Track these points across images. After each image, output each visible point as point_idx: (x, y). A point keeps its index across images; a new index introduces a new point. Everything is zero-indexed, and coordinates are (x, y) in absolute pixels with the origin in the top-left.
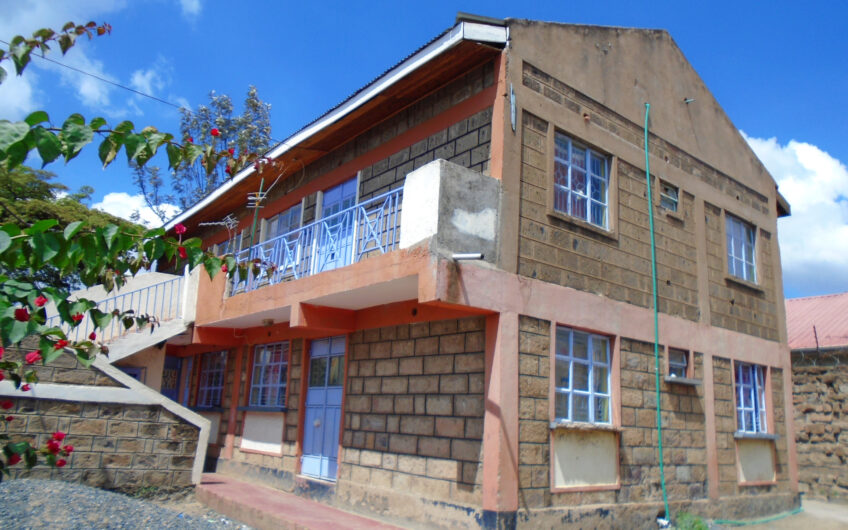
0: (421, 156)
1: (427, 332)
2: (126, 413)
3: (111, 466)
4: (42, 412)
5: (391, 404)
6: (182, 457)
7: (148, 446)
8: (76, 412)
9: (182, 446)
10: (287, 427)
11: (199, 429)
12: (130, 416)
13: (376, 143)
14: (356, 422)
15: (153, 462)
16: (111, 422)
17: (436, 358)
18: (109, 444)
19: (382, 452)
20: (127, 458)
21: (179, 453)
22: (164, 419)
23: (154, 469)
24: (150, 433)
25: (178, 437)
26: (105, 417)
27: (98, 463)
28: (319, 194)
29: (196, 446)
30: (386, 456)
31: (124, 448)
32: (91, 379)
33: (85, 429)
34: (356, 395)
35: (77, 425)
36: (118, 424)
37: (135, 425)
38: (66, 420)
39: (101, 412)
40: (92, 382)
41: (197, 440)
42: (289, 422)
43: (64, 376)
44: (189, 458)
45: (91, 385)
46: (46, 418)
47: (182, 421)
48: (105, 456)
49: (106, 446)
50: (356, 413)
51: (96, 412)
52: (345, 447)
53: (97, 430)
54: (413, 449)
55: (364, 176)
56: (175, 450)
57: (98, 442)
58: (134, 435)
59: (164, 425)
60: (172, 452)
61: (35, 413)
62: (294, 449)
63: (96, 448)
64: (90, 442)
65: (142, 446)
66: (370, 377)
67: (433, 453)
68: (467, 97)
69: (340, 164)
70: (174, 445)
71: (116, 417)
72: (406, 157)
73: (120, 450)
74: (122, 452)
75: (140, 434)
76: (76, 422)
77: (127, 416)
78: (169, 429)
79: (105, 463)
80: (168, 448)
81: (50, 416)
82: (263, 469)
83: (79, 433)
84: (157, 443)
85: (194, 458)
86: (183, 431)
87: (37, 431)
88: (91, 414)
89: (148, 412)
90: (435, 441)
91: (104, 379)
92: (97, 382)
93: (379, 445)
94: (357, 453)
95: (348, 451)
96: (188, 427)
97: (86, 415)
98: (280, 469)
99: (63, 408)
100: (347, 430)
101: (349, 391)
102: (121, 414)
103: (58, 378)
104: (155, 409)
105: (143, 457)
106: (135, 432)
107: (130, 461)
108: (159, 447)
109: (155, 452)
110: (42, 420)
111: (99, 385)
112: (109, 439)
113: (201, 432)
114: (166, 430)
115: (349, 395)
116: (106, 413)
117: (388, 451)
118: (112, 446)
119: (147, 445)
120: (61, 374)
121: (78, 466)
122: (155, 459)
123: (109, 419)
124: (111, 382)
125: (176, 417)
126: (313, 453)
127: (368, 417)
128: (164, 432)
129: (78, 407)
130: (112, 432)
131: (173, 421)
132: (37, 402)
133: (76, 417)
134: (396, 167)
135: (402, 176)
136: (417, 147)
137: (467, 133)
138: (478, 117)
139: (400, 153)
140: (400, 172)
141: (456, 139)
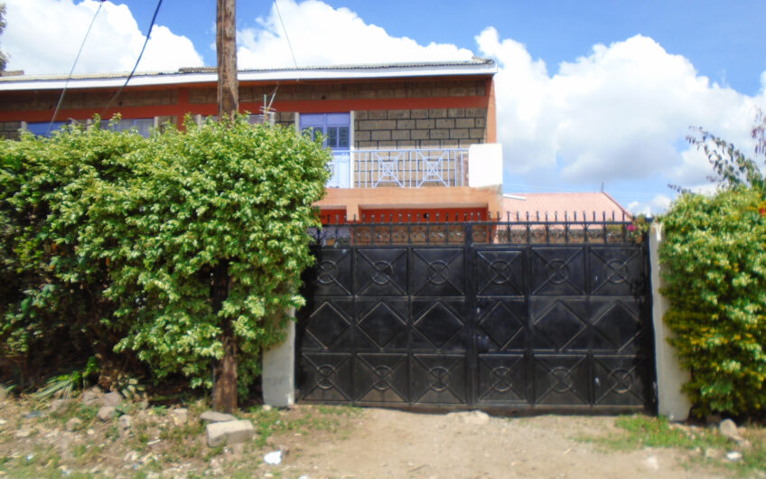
0: (423, 119)
28: (297, 115)
55: (359, 115)
69: (323, 98)
72: (406, 115)
134: (397, 120)
135: (404, 128)
136: (418, 112)
137: (465, 117)
138: (473, 110)
139: (401, 111)
140: (401, 124)
141: (455, 119)
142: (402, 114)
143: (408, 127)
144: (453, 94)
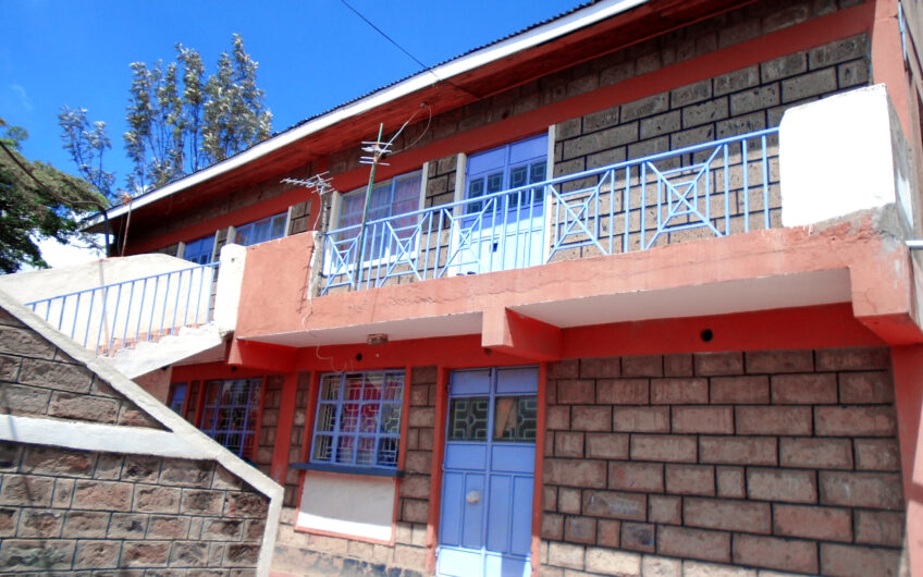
0: (698, 104)
1: (737, 367)
2: (164, 473)
3: (136, 563)
4: (26, 469)
5: (659, 479)
6: (243, 546)
7: (194, 528)
8: (85, 470)
9: (244, 527)
10: (402, 500)
11: (268, 500)
12: (170, 478)
13: (589, 85)
14: (570, 501)
15: (201, 555)
16: (140, 487)
17: (766, 409)
18: (135, 526)
19: (642, 554)
20: (162, 549)
21: (239, 540)
22: (219, 483)
23: (202, 566)
24: (198, 508)
25: (238, 512)
26: (131, 479)
27: (116, 559)
28: (461, 157)
29: (263, 528)
30: (649, 560)
31: (156, 532)
32: (112, 412)
33: (97, 499)
34: (569, 458)
35: (85, 492)
36: (151, 492)
37: (176, 493)
38: (68, 483)
39: (125, 469)
40: (114, 418)
41: (265, 518)
42: (407, 492)
43: (68, 406)
44: (251, 548)
45: (112, 422)
46: (34, 480)
47: (246, 487)
48: (128, 546)
49: (130, 529)
50: (570, 488)
51: (117, 470)
52: (548, 540)
53: (116, 502)
54: (723, 554)
55: (564, 131)
56: (232, 534)
57: (118, 522)
58: (173, 510)
59: (219, 492)
60: (229, 538)
61: (15, 469)
62: (422, 536)
63: (115, 533)
64: (105, 522)
65: (186, 527)
66: (600, 433)
67: (773, 562)
68: (799, 21)
69: (505, 116)
70: (231, 526)
71: (148, 479)
72: (661, 105)
73: (151, 536)
74: (154, 538)
75: (183, 509)
76: (83, 487)
77: (166, 478)
78: (226, 500)
79: (127, 559)
80: (223, 531)
81: (40, 475)
82: (349, 562)
83: (87, 507)
84: (208, 522)
85: (259, 547)
86: (245, 503)
87: (18, 502)
88: (109, 473)
89: (196, 472)
90: (774, 542)
91: (133, 413)
92: (121, 419)
93: (629, 541)
94: (578, 552)
95: (554, 547)
96: (254, 497)
97: (101, 474)
98: (390, 565)
99: (63, 462)
100: (548, 512)
101: (549, 451)
102: (156, 474)
103: (56, 408)
104: (208, 466)
105: (187, 547)
106: (176, 504)
107: (166, 554)
108: (210, 530)
109: (204, 538)
110: (25, 482)
111: (124, 424)
112: (135, 517)
113: (271, 505)
114: (221, 501)
115: (548, 458)
116: (132, 472)
117: (655, 553)
118: (140, 530)
119: (196, 527)
120: (63, 401)
121: (83, 565)
122: (204, 550)
123: (136, 482)
124: (143, 419)
125: (237, 481)
126: (462, 542)
127: (601, 495)
128: (220, 506)
129: (89, 461)
130: (140, 505)
131: (232, 488)
132: (21, 449)
133: (83, 478)
134: (639, 120)
135: (655, 133)
136: (686, 92)
137: (808, 71)
138: (830, 49)
139: (646, 101)
140: (649, 127)
141: (780, 81)
142: (652, 105)
143: (665, 130)
144: (772, 27)
